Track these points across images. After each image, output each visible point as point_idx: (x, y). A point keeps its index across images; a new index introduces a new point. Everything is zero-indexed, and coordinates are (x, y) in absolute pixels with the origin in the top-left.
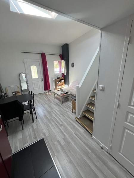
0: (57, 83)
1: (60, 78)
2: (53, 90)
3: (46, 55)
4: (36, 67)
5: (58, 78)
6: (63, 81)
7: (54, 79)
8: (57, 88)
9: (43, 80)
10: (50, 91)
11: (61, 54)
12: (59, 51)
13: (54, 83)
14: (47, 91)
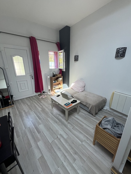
0: (54, 81)
1: (57, 75)
2: (47, 91)
3: (38, 42)
4: (22, 58)
5: (54, 76)
6: (61, 79)
7: (49, 77)
8: (54, 88)
9: (34, 77)
10: (44, 92)
11: (59, 42)
12: (55, 38)
13: (49, 83)
14: (39, 93)
